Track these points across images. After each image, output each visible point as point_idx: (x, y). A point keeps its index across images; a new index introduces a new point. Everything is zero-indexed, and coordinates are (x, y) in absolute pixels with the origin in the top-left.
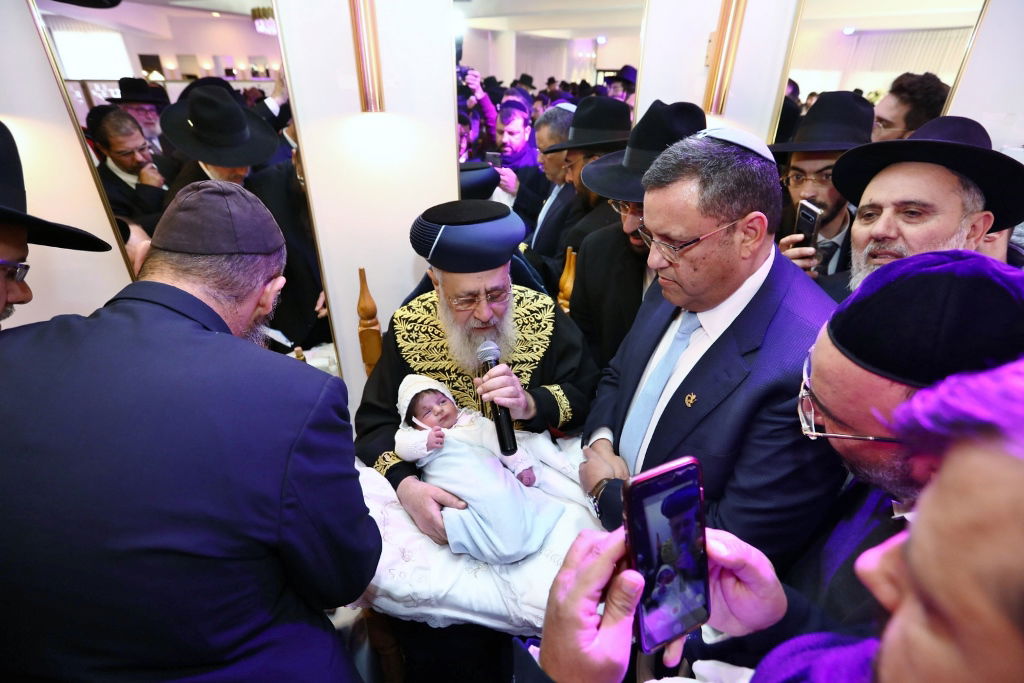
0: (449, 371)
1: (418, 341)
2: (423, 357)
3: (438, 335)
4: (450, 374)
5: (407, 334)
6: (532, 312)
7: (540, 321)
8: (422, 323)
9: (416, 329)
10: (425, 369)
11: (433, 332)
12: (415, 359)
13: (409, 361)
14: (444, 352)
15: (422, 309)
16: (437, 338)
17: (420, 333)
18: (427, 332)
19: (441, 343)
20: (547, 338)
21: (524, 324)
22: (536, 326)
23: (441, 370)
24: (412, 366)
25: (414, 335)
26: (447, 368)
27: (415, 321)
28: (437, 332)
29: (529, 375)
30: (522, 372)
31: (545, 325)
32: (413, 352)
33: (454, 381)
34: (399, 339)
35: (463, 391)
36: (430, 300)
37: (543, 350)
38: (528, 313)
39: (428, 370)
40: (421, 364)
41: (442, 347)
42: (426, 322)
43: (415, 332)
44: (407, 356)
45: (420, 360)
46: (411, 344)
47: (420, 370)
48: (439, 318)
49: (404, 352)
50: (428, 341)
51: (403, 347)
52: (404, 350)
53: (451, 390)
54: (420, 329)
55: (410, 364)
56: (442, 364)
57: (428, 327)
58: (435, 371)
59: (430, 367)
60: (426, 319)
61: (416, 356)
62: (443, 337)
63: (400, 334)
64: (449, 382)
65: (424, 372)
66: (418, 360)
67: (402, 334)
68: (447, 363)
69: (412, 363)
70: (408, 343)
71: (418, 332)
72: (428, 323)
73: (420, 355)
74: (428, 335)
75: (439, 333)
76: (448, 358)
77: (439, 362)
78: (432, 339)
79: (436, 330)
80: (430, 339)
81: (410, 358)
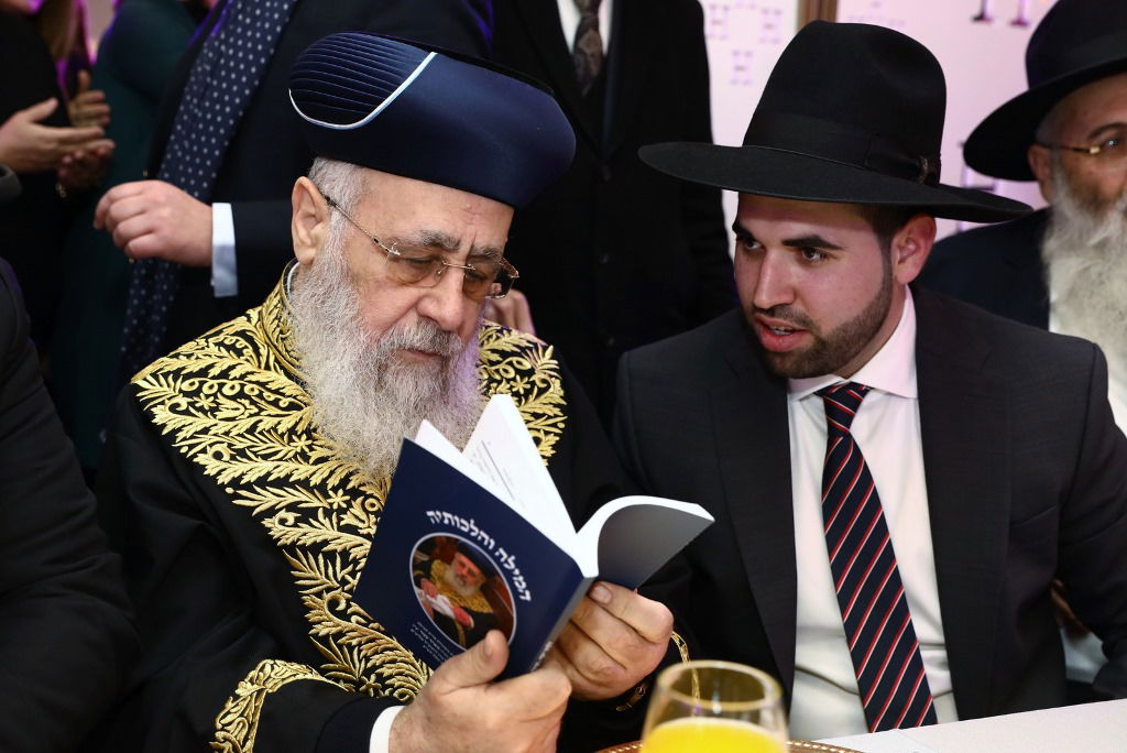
0: (322, 488)
1: (220, 415)
2: (242, 453)
3: (275, 403)
4: (327, 496)
5: (183, 402)
6: (504, 354)
7: (531, 372)
8: (224, 374)
9: (205, 389)
10: (251, 477)
11: (263, 398)
12: (218, 456)
13: (200, 461)
14: (302, 443)
15: (213, 349)
16: (274, 411)
17: (221, 399)
18: (241, 394)
20: (557, 411)
21: (491, 380)
22: (520, 386)
23: (298, 482)
24: (211, 472)
25: (206, 403)
26: (315, 480)
27: (203, 372)
31: (544, 381)
32: (208, 439)
33: (341, 511)
34: (161, 415)
35: (367, 536)
36: (231, 330)
37: (553, 439)
38: (495, 357)
39: (263, 482)
40: (238, 468)
41: (292, 431)
42: (233, 374)
43: (207, 396)
44: (191, 447)
45: (233, 458)
46: (202, 421)
47: (235, 483)
48: (267, 368)
49: (185, 439)
50: (251, 416)
51: (180, 430)
52: (181, 435)
53: (336, 533)
54: (220, 390)
55: (203, 468)
56: (302, 471)
57: (242, 386)
58: (282, 483)
59: (269, 474)
60: (232, 367)
61: (217, 448)
62: (293, 407)
63: (163, 403)
64: (328, 513)
65: (249, 487)
66: (226, 458)
67: (169, 403)
68: (315, 468)
69: (212, 467)
70: (190, 419)
71: (215, 395)
72: (242, 377)
73: (230, 445)
74: (246, 402)
75: (277, 400)
76: (314, 456)
77: (292, 465)
78: (261, 410)
79: (266, 394)
80: (256, 410)
81: (204, 451)
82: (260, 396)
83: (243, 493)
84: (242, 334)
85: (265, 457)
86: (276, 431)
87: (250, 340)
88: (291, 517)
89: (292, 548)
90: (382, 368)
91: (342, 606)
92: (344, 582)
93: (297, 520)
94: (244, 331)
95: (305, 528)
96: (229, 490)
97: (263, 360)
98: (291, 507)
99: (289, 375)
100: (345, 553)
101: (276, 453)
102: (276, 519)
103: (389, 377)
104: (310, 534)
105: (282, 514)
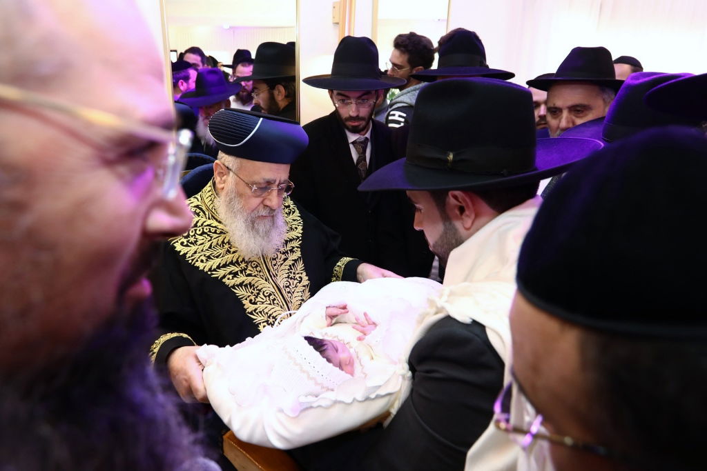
0: (237, 262)
1: (198, 243)
2: (209, 257)
3: (215, 232)
5: (184, 241)
7: (289, 207)
8: (196, 226)
9: (190, 233)
10: (214, 267)
12: (202, 261)
13: (197, 264)
14: (227, 246)
16: (215, 236)
17: (197, 236)
18: (203, 233)
19: (221, 239)
20: (299, 218)
22: (287, 211)
23: (230, 263)
24: (201, 268)
25: (192, 239)
26: (234, 260)
28: (213, 230)
29: (299, 249)
30: (293, 248)
31: (293, 209)
32: (197, 255)
33: (245, 269)
34: (178, 247)
35: (255, 276)
36: (193, 205)
37: (300, 228)
39: (219, 267)
40: (210, 263)
41: (223, 242)
42: (199, 224)
43: (192, 236)
44: (193, 260)
45: (207, 260)
46: (194, 248)
47: (210, 270)
48: (209, 219)
49: (189, 257)
50: (209, 241)
51: (187, 253)
52: (188, 256)
53: (246, 278)
54: (196, 233)
55: (198, 267)
56: (229, 257)
57: (203, 228)
58: (225, 266)
59: (220, 264)
60: (197, 222)
61: (201, 258)
62: (221, 233)
63: (177, 242)
64: (241, 272)
65: (215, 270)
66: (205, 261)
67: (180, 242)
68: (233, 255)
69: (201, 266)
70: (189, 248)
71: (194, 235)
72: (202, 225)
73: (205, 255)
74: (206, 236)
75: (216, 230)
76: (232, 250)
77: (226, 257)
78: (211, 237)
79: (212, 229)
80: (210, 238)
81: (197, 261)
82: (210, 231)
83: (214, 273)
84: (197, 206)
85: (217, 257)
86: (218, 244)
87: (201, 209)
88: (231, 276)
89: (233, 287)
90: (253, 222)
91: (253, 301)
92: (252, 293)
93: (233, 277)
94: (198, 205)
95: (235, 279)
96: (209, 273)
97: (207, 216)
98: (230, 273)
99: (217, 220)
100: (250, 283)
101: (220, 255)
102: (226, 279)
103: (256, 225)
104: (238, 280)
105: (228, 276)
